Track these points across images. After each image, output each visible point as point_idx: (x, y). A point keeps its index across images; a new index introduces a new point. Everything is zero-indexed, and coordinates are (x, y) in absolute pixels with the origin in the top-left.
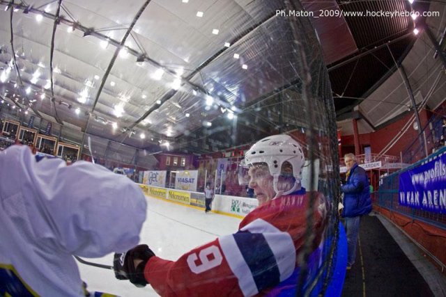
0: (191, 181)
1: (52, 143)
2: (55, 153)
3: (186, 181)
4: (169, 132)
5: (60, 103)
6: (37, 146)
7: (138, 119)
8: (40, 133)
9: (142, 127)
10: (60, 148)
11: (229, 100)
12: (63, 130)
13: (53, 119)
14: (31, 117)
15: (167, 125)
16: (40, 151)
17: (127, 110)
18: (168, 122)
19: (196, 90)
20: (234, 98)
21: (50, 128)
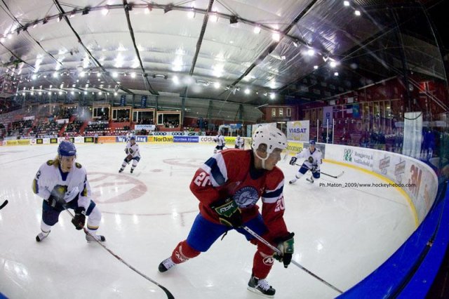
0: (303, 131)
1: (150, 114)
2: (155, 121)
3: (298, 131)
4: (273, 84)
5: (154, 76)
6: (135, 120)
7: (239, 76)
8: (135, 108)
9: (245, 83)
10: (160, 116)
11: (329, 49)
12: (159, 100)
13: (147, 92)
14: (122, 96)
15: (270, 78)
16: (138, 124)
17: (227, 69)
18: (271, 75)
19: (296, 42)
20: (333, 47)
21: (145, 101)
